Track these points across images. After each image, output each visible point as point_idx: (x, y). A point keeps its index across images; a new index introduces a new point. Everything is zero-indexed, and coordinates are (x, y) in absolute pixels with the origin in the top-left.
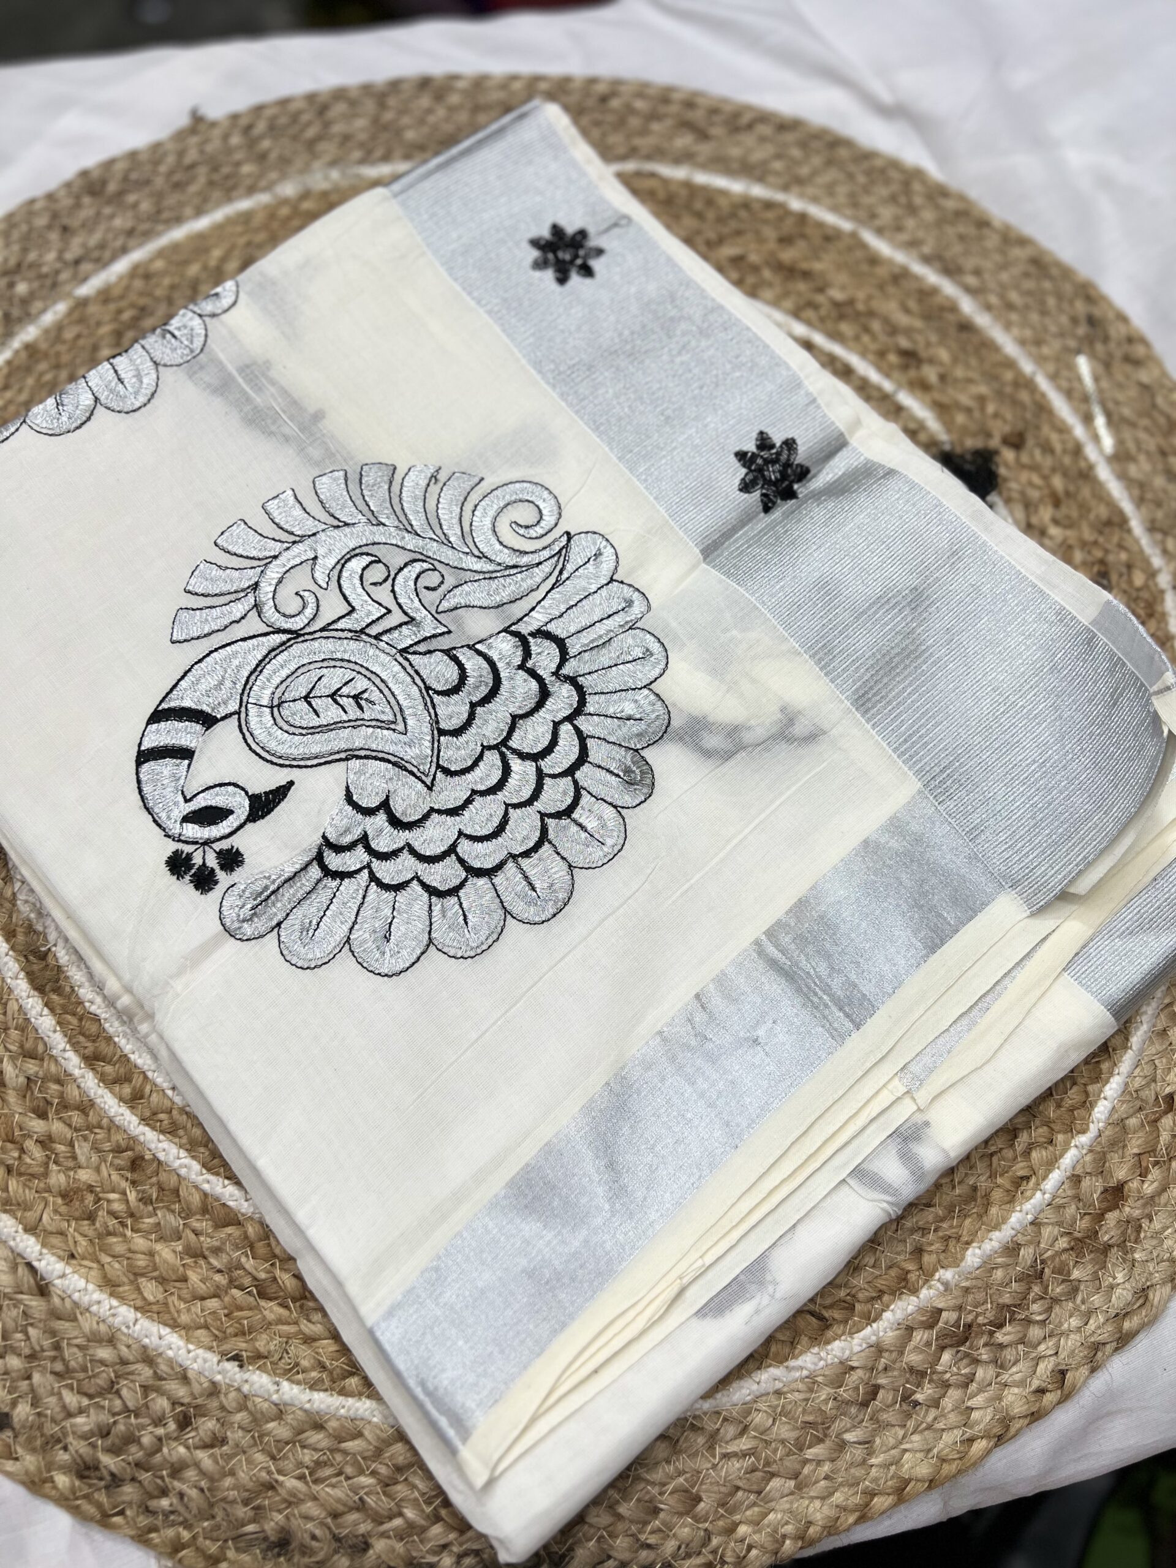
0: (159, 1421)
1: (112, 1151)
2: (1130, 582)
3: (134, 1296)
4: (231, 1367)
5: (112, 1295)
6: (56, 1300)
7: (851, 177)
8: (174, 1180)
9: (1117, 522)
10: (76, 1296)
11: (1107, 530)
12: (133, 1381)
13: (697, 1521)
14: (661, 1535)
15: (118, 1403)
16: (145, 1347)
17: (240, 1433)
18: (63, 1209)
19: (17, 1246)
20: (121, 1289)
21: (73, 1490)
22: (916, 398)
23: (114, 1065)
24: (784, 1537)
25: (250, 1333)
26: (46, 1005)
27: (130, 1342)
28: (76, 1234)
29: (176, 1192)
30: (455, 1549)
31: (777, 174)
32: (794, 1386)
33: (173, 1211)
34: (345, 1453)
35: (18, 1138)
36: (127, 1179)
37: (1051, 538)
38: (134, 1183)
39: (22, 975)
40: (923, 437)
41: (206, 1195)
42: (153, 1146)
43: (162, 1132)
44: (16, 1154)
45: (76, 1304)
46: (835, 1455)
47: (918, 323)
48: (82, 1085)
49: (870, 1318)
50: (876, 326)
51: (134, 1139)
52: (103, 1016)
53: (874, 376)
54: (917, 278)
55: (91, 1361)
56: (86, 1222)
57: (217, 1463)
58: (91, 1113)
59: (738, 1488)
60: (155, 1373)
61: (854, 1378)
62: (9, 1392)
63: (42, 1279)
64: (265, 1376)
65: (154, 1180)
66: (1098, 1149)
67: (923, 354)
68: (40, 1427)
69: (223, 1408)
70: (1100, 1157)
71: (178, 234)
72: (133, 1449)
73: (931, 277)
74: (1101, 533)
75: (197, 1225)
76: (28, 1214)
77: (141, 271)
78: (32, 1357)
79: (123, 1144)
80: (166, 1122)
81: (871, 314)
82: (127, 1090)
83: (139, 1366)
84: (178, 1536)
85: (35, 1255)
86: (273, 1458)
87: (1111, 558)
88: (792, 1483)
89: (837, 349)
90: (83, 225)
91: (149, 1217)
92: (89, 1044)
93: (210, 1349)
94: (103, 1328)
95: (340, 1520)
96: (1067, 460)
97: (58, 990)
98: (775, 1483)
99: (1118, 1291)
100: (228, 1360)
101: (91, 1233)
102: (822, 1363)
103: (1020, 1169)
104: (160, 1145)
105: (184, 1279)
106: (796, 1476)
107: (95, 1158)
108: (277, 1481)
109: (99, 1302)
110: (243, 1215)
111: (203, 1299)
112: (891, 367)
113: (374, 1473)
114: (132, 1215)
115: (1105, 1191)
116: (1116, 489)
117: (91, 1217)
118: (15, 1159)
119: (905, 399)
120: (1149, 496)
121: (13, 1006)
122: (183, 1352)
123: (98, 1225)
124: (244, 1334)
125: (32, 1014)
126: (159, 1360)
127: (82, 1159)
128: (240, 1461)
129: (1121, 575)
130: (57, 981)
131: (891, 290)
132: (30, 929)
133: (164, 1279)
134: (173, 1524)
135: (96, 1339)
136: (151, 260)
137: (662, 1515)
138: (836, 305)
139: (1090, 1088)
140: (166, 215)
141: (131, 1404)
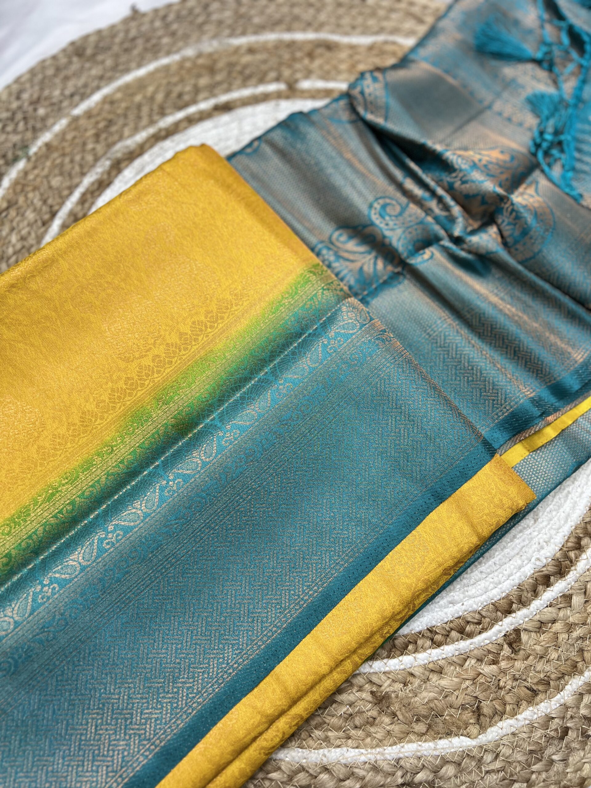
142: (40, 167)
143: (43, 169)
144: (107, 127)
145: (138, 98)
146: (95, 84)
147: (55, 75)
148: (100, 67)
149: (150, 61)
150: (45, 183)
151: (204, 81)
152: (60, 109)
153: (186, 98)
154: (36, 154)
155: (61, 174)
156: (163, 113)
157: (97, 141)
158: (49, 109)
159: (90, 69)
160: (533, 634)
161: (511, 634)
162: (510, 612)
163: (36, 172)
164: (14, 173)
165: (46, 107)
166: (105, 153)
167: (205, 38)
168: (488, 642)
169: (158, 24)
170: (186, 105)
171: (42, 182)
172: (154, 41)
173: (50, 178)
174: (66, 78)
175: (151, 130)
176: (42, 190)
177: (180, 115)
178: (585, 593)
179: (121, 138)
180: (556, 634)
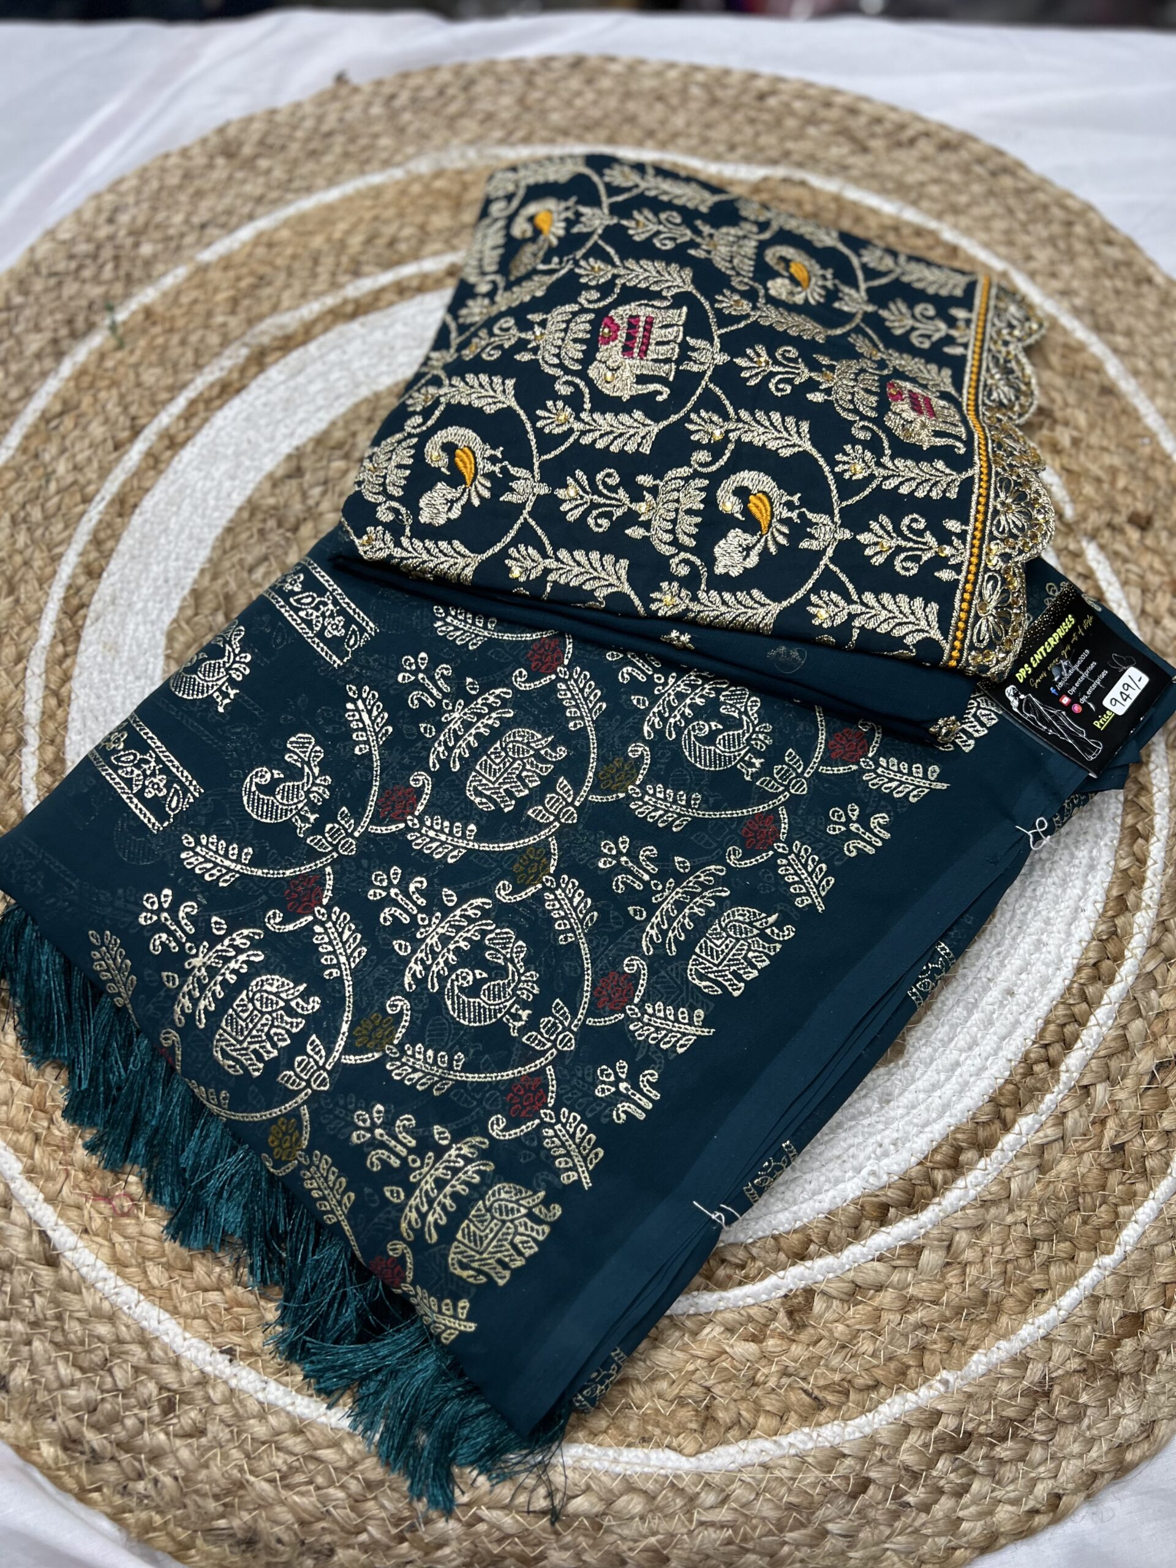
0: (144, 1404)
3: (139, 1279)
4: (223, 1360)
5: (118, 1274)
6: (64, 1272)
7: (1010, 211)
10: (84, 1270)
12: (126, 1361)
15: (109, 1380)
16: (143, 1329)
17: (220, 1426)
19: (35, 1213)
20: (128, 1270)
21: (56, 1459)
25: (246, 1330)
27: (130, 1322)
28: (92, 1210)
31: (933, 199)
34: (318, 1461)
45: (83, 1278)
46: (814, 1542)
49: (865, 1408)
55: (89, 1335)
56: (103, 1200)
57: (193, 1453)
59: (709, 1557)
60: (149, 1355)
61: (843, 1467)
62: (11, 1355)
63: (54, 1249)
64: (254, 1373)
66: (1123, 1272)
68: (35, 1393)
69: (208, 1399)
70: (1124, 1280)
71: (307, 204)
72: (117, 1428)
76: (49, 1185)
77: (265, 239)
78: (35, 1324)
83: (136, 1349)
84: (150, 1521)
85: (50, 1224)
86: (248, 1457)
90: (213, 189)
93: (204, 1339)
94: (106, 1305)
95: (306, 1528)
98: (749, 1558)
99: (1124, 1422)
100: (220, 1352)
101: (106, 1211)
103: (1036, 1280)
105: (188, 1270)
108: (248, 1481)
109: (105, 1280)
111: (206, 1290)
113: (344, 1487)
115: (1125, 1316)
117: (108, 1196)
122: (178, 1339)
123: (114, 1204)
124: (240, 1330)
126: (155, 1344)
128: (215, 1455)
133: (169, 1267)
134: (147, 1507)
135: (97, 1314)
136: (277, 229)
139: (1122, 1209)
140: (297, 184)
141: (121, 1384)
142: (128, 348)
143: (132, 352)
144: (255, 287)
145: (318, 241)
146: (246, 210)
147: (180, 187)
148: (261, 180)
149: (353, 175)
150: (132, 376)
151: (440, 221)
152: (178, 248)
153: (403, 247)
154: (124, 323)
155: (161, 362)
156: (356, 273)
157: (233, 312)
158: (160, 247)
159: (244, 181)
160: (835, 1303)
161: (795, 1296)
162: (803, 1258)
163: (119, 355)
164: (81, 353)
165: (156, 242)
166: (244, 334)
167: (455, 142)
168: (750, 1301)
169: (376, 110)
170: (400, 261)
171: (126, 375)
172: (363, 141)
173: (141, 369)
174: (199, 194)
175: (330, 301)
176: (123, 389)
177: (386, 278)
178: (949, 1247)
179: (275, 309)
180: (879, 1310)
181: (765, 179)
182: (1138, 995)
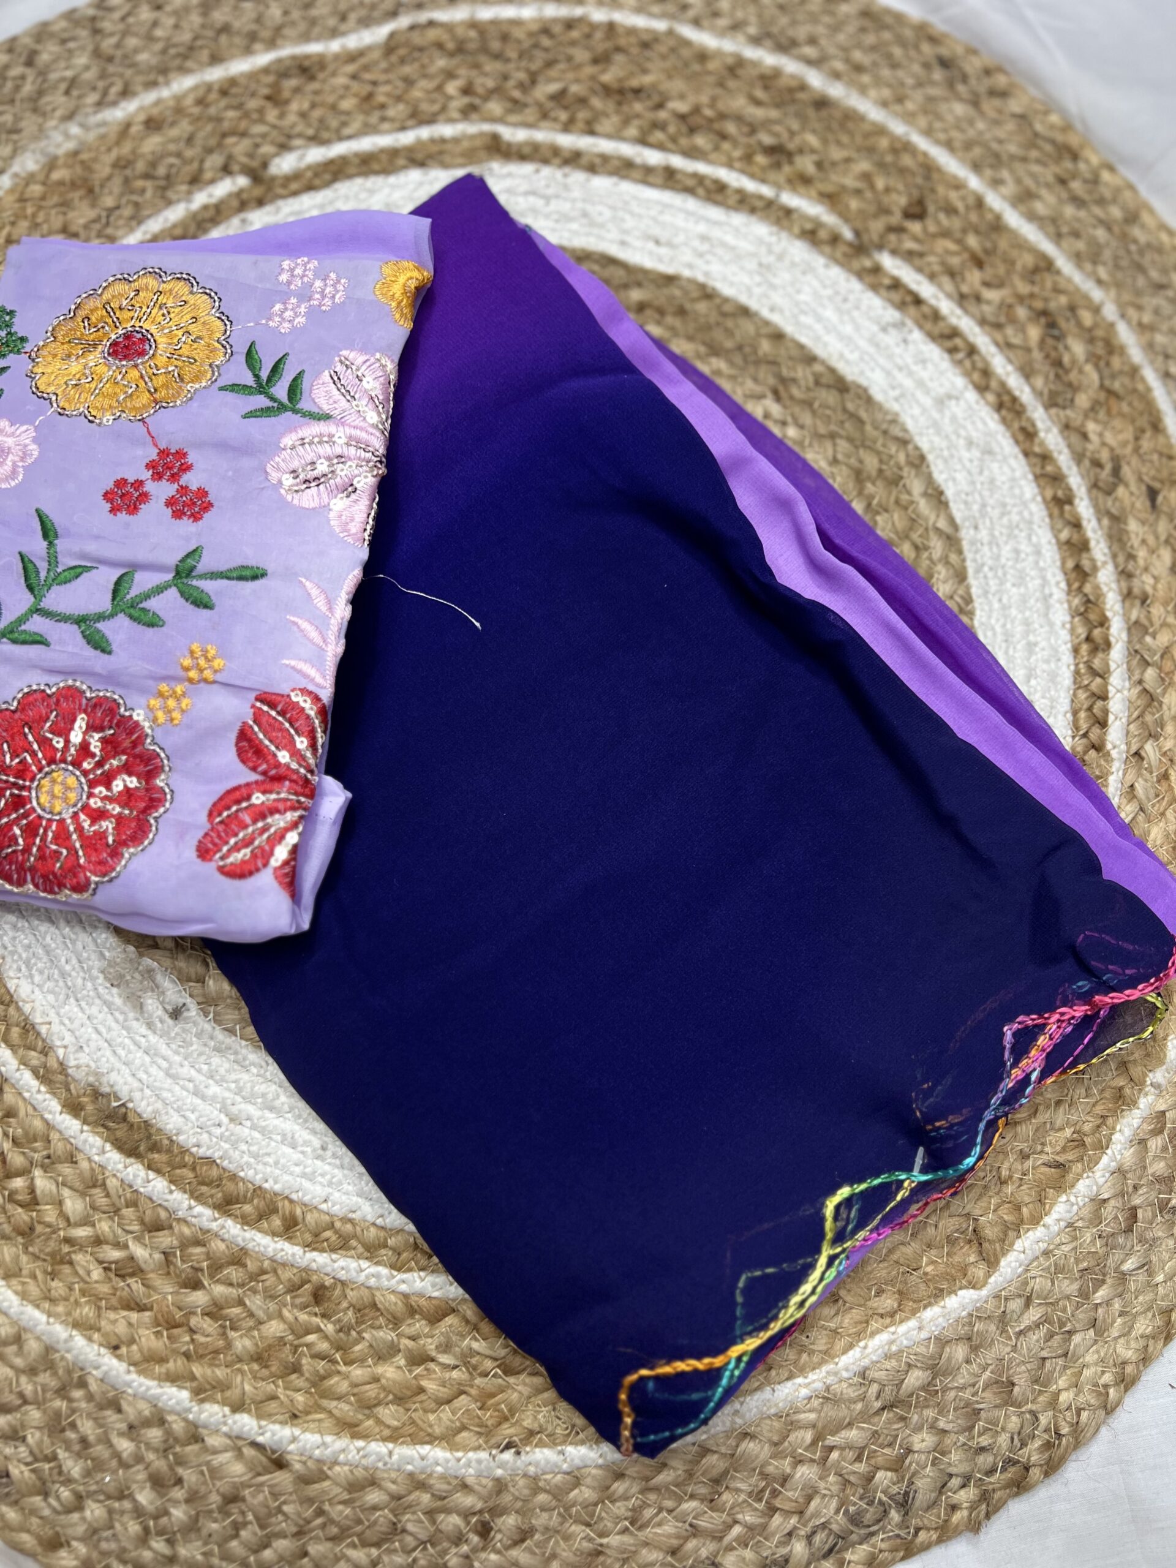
0: (458, 1539)
1: (286, 1293)
2: (1079, 324)
3: (377, 1430)
4: (508, 1455)
5: (355, 1436)
6: (297, 1466)
8: (365, 1293)
9: (1046, 265)
10: (317, 1452)
11: (1037, 278)
12: (414, 1513)
13: (1019, 1406)
14: (990, 1433)
15: (408, 1539)
16: (411, 1475)
17: (545, 1515)
18: (265, 1372)
19: (231, 1429)
20: (360, 1428)
22: (801, 195)
23: (252, 1200)
24: (1106, 1386)
25: (513, 1416)
26: (149, 1167)
27: (393, 1475)
28: (289, 1393)
29: (374, 1305)
30: (803, 1533)
32: (1057, 1240)
33: (380, 1327)
34: (656, 1489)
35: (183, 1320)
36: (316, 1315)
37: (988, 302)
38: (324, 1316)
39: (108, 1147)
40: (823, 234)
41: (406, 1296)
42: (329, 1269)
43: (333, 1250)
44: (187, 1339)
45: (320, 1461)
46: (1120, 1289)
47: (774, 114)
48: (226, 1236)
49: (1102, 1147)
50: (731, 128)
51: (306, 1270)
52: (216, 1155)
53: (750, 186)
54: (755, 64)
55: (362, 1511)
56: (294, 1376)
57: (535, 1554)
58: (249, 1263)
59: (1044, 1359)
60: (433, 1495)
61: (1108, 1212)
63: (274, 1452)
64: (546, 1451)
65: (345, 1304)
67: (791, 146)
69: (517, 1499)
73: (769, 59)
74: (1033, 283)
75: (411, 1331)
76: (228, 1394)
78: (299, 1534)
79: (296, 1279)
80: (334, 1238)
81: (722, 116)
82: (277, 1222)
83: (414, 1497)
85: (256, 1428)
86: (588, 1525)
87: (1053, 305)
88: (1092, 1332)
89: (701, 168)
91: (357, 1342)
92: (213, 1191)
93: (478, 1448)
94: (360, 1473)
95: (679, 1555)
96: (974, 217)
97: (155, 1147)
98: (1077, 1338)
100: (502, 1451)
101: (306, 1385)
102: (1075, 1208)
104: (336, 1265)
105: (422, 1390)
106: (1093, 1324)
107: (272, 1306)
108: (601, 1545)
109: (343, 1450)
110: (454, 1300)
111: (449, 1402)
112: (764, 169)
113: (692, 1497)
114: (338, 1349)
116: (1030, 233)
117: (296, 1369)
118: (187, 1343)
119: (790, 199)
120: (1065, 229)
121: (112, 1183)
122: (452, 1463)
123: (307, 1375)
124: (506, 1419)
125: (138, 1184)
126: (432, 1482)
127: (261, 1314)
128: (557, 1542)
129: (1068, 320)
130: (149, 1137)
131: (732, 84)
132: (96, 1094)
133: (401, 1399)
135: (357, 1487)
137: (983, 1414)
138: (682, 117)
141: (422, 1536)
151: (81, 215)
167: (50, 124)
181: (392, 35)
182: (1137, 647)
